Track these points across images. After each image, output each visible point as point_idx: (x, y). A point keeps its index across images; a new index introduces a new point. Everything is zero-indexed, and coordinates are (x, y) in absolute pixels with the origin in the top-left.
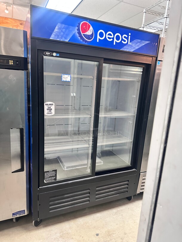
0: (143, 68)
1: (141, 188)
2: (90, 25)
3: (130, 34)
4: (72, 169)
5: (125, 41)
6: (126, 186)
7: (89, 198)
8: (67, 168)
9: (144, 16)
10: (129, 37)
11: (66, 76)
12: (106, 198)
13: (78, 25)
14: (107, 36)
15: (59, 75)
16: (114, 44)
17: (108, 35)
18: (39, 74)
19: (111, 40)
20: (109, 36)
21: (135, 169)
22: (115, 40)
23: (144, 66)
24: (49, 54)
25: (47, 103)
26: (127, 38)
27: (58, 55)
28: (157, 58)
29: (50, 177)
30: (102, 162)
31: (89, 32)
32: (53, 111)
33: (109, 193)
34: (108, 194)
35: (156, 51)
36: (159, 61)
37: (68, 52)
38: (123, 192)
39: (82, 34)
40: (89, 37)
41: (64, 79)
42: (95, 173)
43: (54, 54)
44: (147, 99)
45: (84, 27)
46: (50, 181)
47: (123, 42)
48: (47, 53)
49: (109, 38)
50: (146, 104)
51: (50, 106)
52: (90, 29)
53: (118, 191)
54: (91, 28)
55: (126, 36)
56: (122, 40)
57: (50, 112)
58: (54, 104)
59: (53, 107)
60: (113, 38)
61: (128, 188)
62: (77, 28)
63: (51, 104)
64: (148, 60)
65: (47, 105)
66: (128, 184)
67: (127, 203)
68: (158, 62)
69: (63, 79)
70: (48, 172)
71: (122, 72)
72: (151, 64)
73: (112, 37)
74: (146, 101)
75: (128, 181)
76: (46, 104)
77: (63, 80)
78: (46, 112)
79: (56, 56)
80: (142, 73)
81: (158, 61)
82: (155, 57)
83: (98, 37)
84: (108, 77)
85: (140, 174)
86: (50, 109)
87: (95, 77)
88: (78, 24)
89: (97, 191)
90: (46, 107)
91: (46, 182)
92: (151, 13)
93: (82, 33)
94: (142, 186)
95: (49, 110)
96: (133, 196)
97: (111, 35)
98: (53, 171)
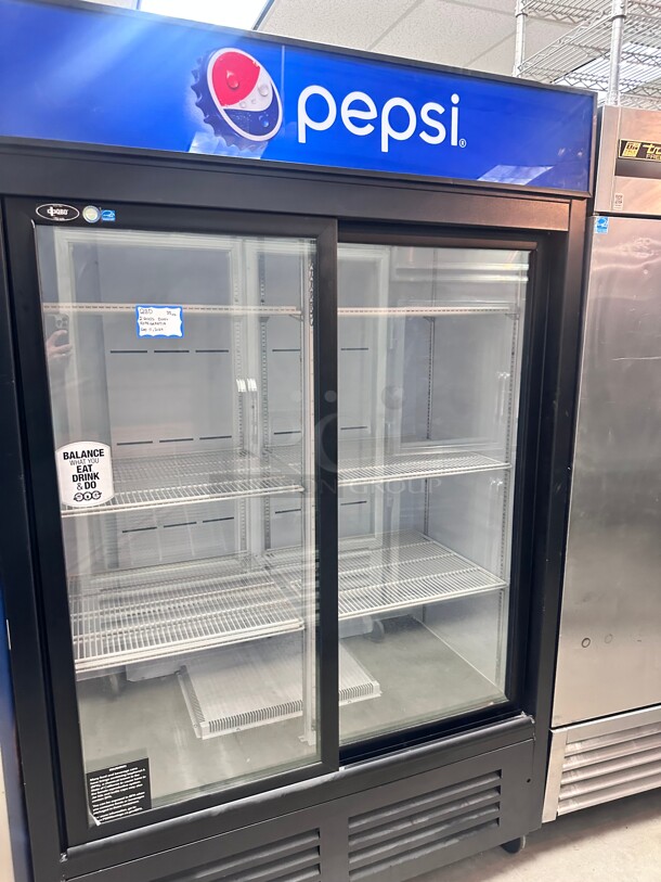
0: (530, 255)
1: (562, 796)
2: (258, 64)
3: (455, 99)
4: (235, 730)
5: (433, 132)
6: (489, 797)
7: (317, 873)
8: (214, 727)
9: (520, 28)
10: (455, 111)
11: (157, 313)
12: (401, 861)
13: (197, 67)
14: (346, 114)
15: (126, 308)
16: (385, 148)
17: (349, 109)
18: (21, 315)
19: (369, 129)
20: (354, 112)
21: (527, 714)
22: (386, 129)
23: (533, 245)
24: (65, 212)
25: (69, 449)
26: (445, 119)
27: (111, 216)
28: (591, 202)
29: (115, 796)
30: (376, 684)
31: (258, 99)
32: (105, 485)
33: (414, 839)
34: (406, 841)
35: (585, 172)
36: (602, 214)
37: (160, 200)
38: (477, 828)
39: (221, 109)
40: (256, 122)
41: (147, 330)
42: (335, 752)
43: (91, 214)
44: (558, 394)
45: (229, 74)
46: (120, 815)
47: (424, 136)
48: (51, 211)
49: (354, 121)
50: (556, 415)
51: (87, 463)
52: (259, 84)
53: (454, 823)
54: (264, 78)
55: (440, 109)
56: (421, 126)
57: (91, 490)
58: (106, 450)
59: (103, 466)
60: (377, 123)
61: (497, 805)
62: (193, 81)
63: (91, 453)
64: (551, 216)
65: (73, 455)
66: (498, 789)
67: (500, 870)
68: (601, 221)
69: (141, 326)
70: (106, 772)
71: (440, 278)
72: (565, 234)
73: (373, 114)
74: (556, 403)
75: (499, 773)
76: (66, 456)
77: (142, 333)
78: (68, 490)
79: (99, 225)
80: (526, 279)
81: (598, 218)
82: (582, 199)
83: (303, 119)
84: (390, 306)
85: (551, 735)
86: (87, 477)
87: (309, 309)
88: (199, 61)
89: (352, 837)
90: (65, 470)
91: (98, 823)
92: (551, 17)
93: (222, 104)
94: (562, 786)
95: (83, 483)
96: (527, 836)
97: (365, 108)
98: (130, 766)
